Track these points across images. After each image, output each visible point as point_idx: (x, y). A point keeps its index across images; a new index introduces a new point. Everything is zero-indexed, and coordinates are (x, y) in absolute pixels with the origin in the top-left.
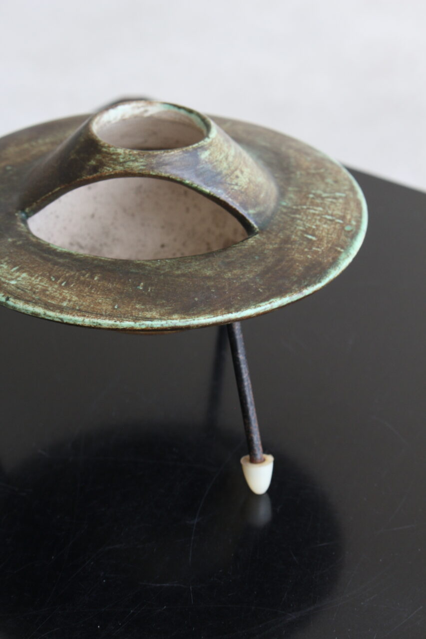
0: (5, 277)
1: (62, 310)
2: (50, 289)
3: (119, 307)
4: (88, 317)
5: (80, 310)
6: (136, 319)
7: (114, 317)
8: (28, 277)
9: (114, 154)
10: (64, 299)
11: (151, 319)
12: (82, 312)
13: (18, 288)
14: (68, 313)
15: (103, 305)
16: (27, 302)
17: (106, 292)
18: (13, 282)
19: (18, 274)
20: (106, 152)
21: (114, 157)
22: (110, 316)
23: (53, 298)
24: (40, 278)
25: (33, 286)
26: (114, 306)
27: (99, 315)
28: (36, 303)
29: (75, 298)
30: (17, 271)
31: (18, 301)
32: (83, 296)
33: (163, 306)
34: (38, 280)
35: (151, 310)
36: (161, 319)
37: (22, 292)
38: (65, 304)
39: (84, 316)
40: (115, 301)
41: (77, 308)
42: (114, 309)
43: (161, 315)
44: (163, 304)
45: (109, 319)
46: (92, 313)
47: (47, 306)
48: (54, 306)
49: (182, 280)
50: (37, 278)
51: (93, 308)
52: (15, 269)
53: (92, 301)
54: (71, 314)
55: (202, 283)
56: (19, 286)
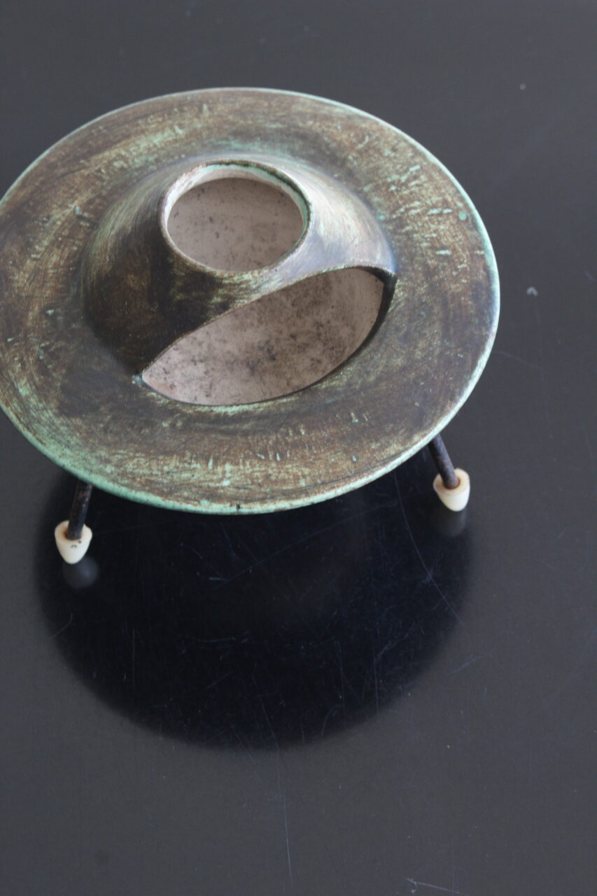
0: (212, 481)
1: (305, 492)
2: (270, 472)
3: (357, 458)
4: (338, 487)
5: (324, 483)
6: (385, 463)
7: (362, 472)
8: (235, 468)
9: (241, 283)
10: (297, 478)
11: (398, 454)
12: (326, 484)
13: (238, 488)
14: (316, 494)
15: (340, 463)
16: (263, 500)
17: (329, 444)
18: (226, 483)
19: (219, 469)
20: (230, 284)
21: (244, 286)
22: (359, 474)
23: (284, 482)
24: (248, 463)
25: (250, 476)
26: (352, 459)
27: (347, 478)
28: (273, 498)
29: (307, 471)
30: (215, 464)
31: (251, 505)
32: (312, 463)
33: (395, 432)
34: (248, 466)
35: (389, 445)
36: (406, 449)
37: (247, 491)
38: (303, 483)
39: (333, 488)
40: (346, 451)
41: (319, 481)
42: (354, 463)
43: (403, 444)
44: (393, 429)
45: (361, 478)
46: (338, 480)
47: (288, 495)
48: (293, 491)
49: (383, 386)
50: (244, 464)
51: (334, 473)
52: (211, 463)
53: (326, 464)
54: (319, 492)
55: (405, 380)
56: (236, 484)
